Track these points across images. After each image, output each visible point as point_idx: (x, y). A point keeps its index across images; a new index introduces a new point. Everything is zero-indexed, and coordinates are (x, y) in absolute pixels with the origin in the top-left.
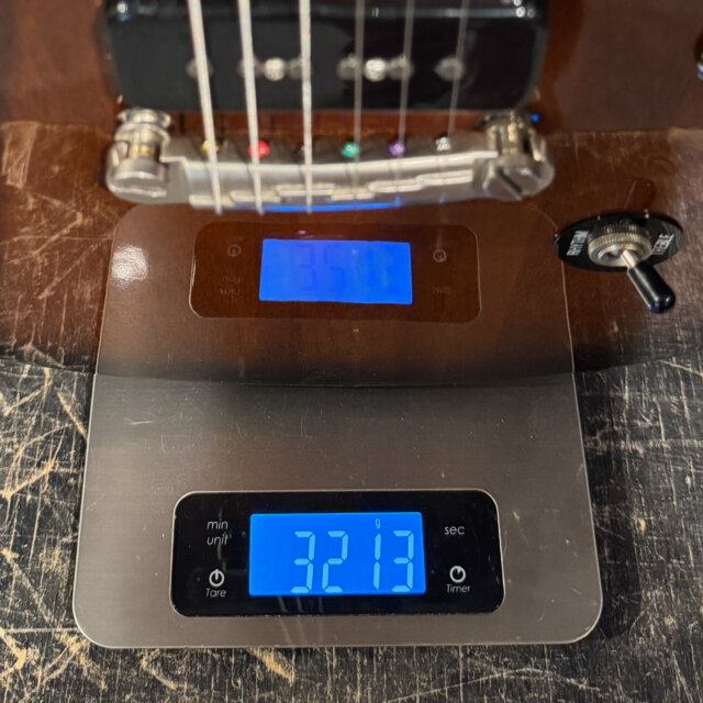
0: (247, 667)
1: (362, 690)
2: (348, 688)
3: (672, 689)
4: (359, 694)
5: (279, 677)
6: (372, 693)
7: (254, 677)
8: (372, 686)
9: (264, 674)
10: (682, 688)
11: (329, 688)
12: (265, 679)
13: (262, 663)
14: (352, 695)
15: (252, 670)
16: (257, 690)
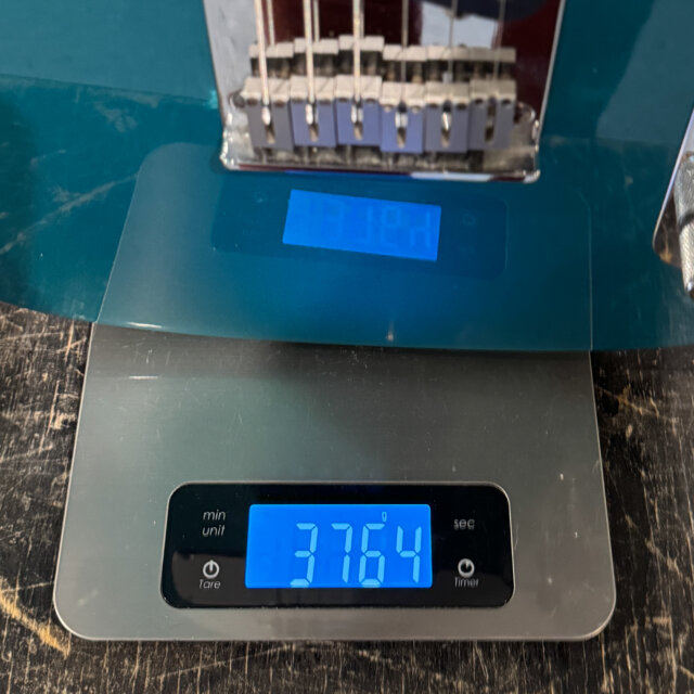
0: (20, 640)
1: (141, 662)
2: (126, 661)
3: (467, 662)
4: (137, 667)
5: (53, 650)
6: (151, 666)
7: (26, 651)
8: (151, 658)
9: (38, 647)
10: (478, 659)
11: (105, 662)
12: (38, 651)
13: (36, 636)
14: (130, 668)
15: (25, 643)
16: (28, 663)
